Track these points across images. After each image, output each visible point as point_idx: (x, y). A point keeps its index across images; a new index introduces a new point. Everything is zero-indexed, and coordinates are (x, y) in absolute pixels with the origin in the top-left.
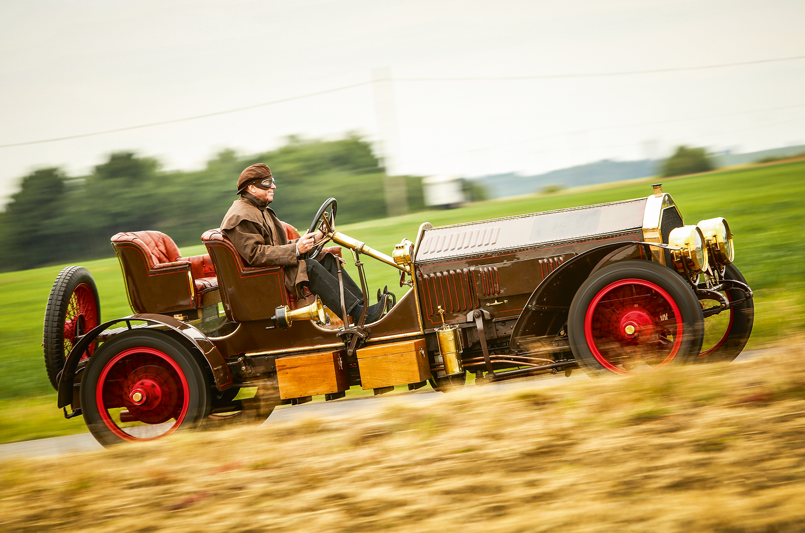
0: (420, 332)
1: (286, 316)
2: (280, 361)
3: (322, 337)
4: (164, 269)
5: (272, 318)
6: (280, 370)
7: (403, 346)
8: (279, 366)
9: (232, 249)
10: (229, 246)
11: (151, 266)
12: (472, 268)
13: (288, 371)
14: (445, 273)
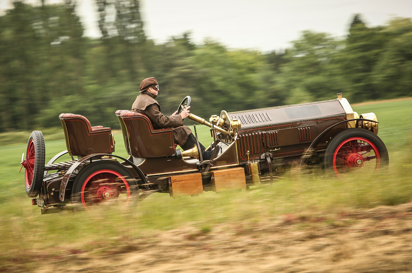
0: (237, 164)
1: (182, 154)
2: (174, 178)
3: (187, 166)
4: (97, 132)
5: (173, 155)
6: (173, 182)
7: (238, 170)
8: (173, 180)
9: (147, 120)
10: (146, 119)
11: (90, 130)
12: (264, 132)
13: (177, 182)
14: (253, 134)
